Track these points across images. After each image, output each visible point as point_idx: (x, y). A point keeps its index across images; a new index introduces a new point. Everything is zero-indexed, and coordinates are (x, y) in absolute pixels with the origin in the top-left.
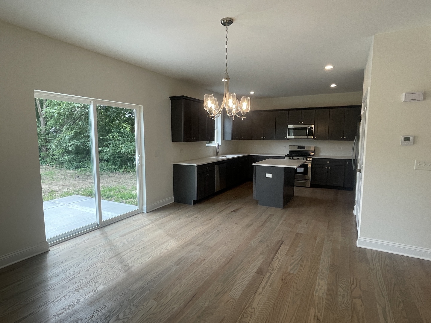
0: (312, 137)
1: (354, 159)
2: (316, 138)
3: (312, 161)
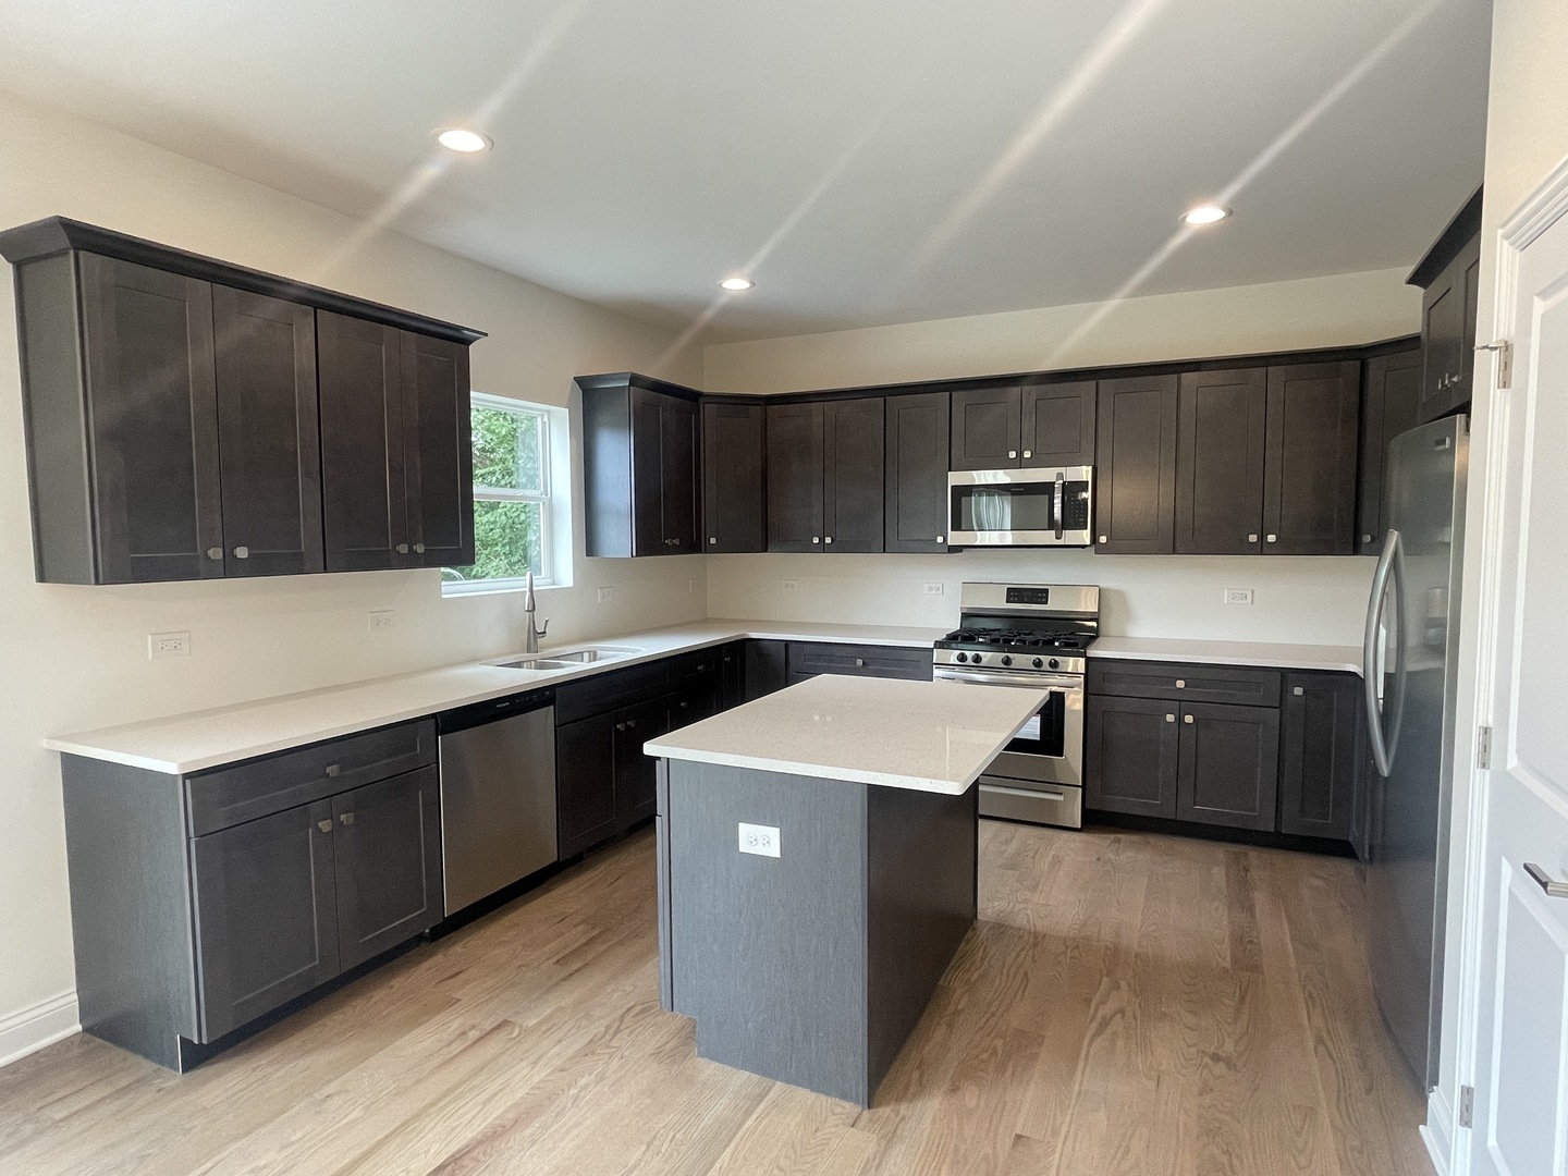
0: (1085, 536)
2: (1104, 539)
3: (1086, 675)
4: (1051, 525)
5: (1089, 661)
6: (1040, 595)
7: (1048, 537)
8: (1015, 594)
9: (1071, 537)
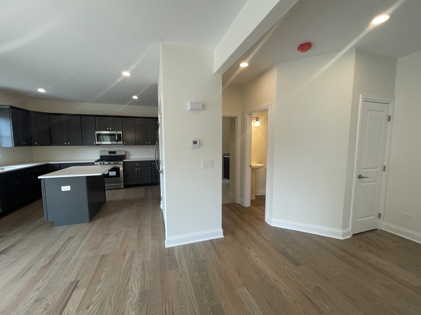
0: (122, 142)
1: (157, 160)
2: (125, 143)
3: (123, 164)
4: (116, 141)
5: (123, 162)
6: (115, 152)
7: (115, 143)
8: (110, 152)
9: (119, 143)
